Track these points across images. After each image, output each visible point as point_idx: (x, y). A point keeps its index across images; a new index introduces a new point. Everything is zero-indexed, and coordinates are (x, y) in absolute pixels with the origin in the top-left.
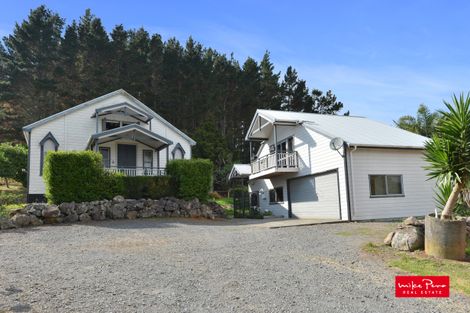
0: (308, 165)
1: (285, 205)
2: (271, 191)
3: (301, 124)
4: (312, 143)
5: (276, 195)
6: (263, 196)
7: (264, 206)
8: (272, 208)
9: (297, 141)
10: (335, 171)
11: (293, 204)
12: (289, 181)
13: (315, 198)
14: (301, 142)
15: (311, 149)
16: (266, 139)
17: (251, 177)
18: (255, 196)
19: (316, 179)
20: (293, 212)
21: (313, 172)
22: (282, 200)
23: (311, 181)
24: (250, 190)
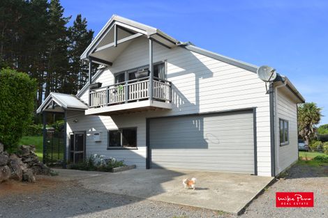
0: (192, 100)
1: (141, 151)
2: (111, 133)
3: (183, 46)
4: (203, 72)
6: (97, 138)
7: (98, 151)
8: (115, 155)
9: (171, 68)
10: (251, 110)
11: (154, 152)
12: (148, 121)
13: (203, 145)
14: (181, 70)
15: (201, 80)
16: (109, 64)
17: (87, 112)
18: (79, 140)
19: (206, 119)
20: (154, 159)
21: (201, 111)
23: (196, 122)
24: (69, 131)
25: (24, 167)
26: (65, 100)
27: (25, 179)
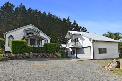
0: (82, 45)
1: (75, 55)
2: (71, 51)
3: (80, 35)
4: (83, 40)
5: (73, 53)
6: (69, 53)
7: (69, 55)
8: (72, 56)
9: (79, 39)
10: (90, 47)
11: (77, 55)
12: (76, 49)
13: (84, 53)
14: (80, 39)
15: (83, 41)
16: (70, 38)
17: (66, 48)
18: (67, 53)
19: (84, 48)
20: (77, 56)
21: (83, 47)
22: (74, 54)
23: (83, 49)
24: (65, 51)
25: (55, 57)
26: (64, 46)
27: (55, 58)
